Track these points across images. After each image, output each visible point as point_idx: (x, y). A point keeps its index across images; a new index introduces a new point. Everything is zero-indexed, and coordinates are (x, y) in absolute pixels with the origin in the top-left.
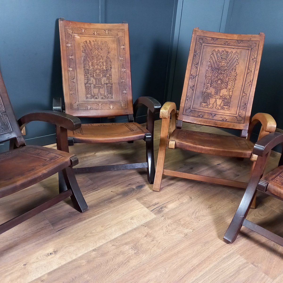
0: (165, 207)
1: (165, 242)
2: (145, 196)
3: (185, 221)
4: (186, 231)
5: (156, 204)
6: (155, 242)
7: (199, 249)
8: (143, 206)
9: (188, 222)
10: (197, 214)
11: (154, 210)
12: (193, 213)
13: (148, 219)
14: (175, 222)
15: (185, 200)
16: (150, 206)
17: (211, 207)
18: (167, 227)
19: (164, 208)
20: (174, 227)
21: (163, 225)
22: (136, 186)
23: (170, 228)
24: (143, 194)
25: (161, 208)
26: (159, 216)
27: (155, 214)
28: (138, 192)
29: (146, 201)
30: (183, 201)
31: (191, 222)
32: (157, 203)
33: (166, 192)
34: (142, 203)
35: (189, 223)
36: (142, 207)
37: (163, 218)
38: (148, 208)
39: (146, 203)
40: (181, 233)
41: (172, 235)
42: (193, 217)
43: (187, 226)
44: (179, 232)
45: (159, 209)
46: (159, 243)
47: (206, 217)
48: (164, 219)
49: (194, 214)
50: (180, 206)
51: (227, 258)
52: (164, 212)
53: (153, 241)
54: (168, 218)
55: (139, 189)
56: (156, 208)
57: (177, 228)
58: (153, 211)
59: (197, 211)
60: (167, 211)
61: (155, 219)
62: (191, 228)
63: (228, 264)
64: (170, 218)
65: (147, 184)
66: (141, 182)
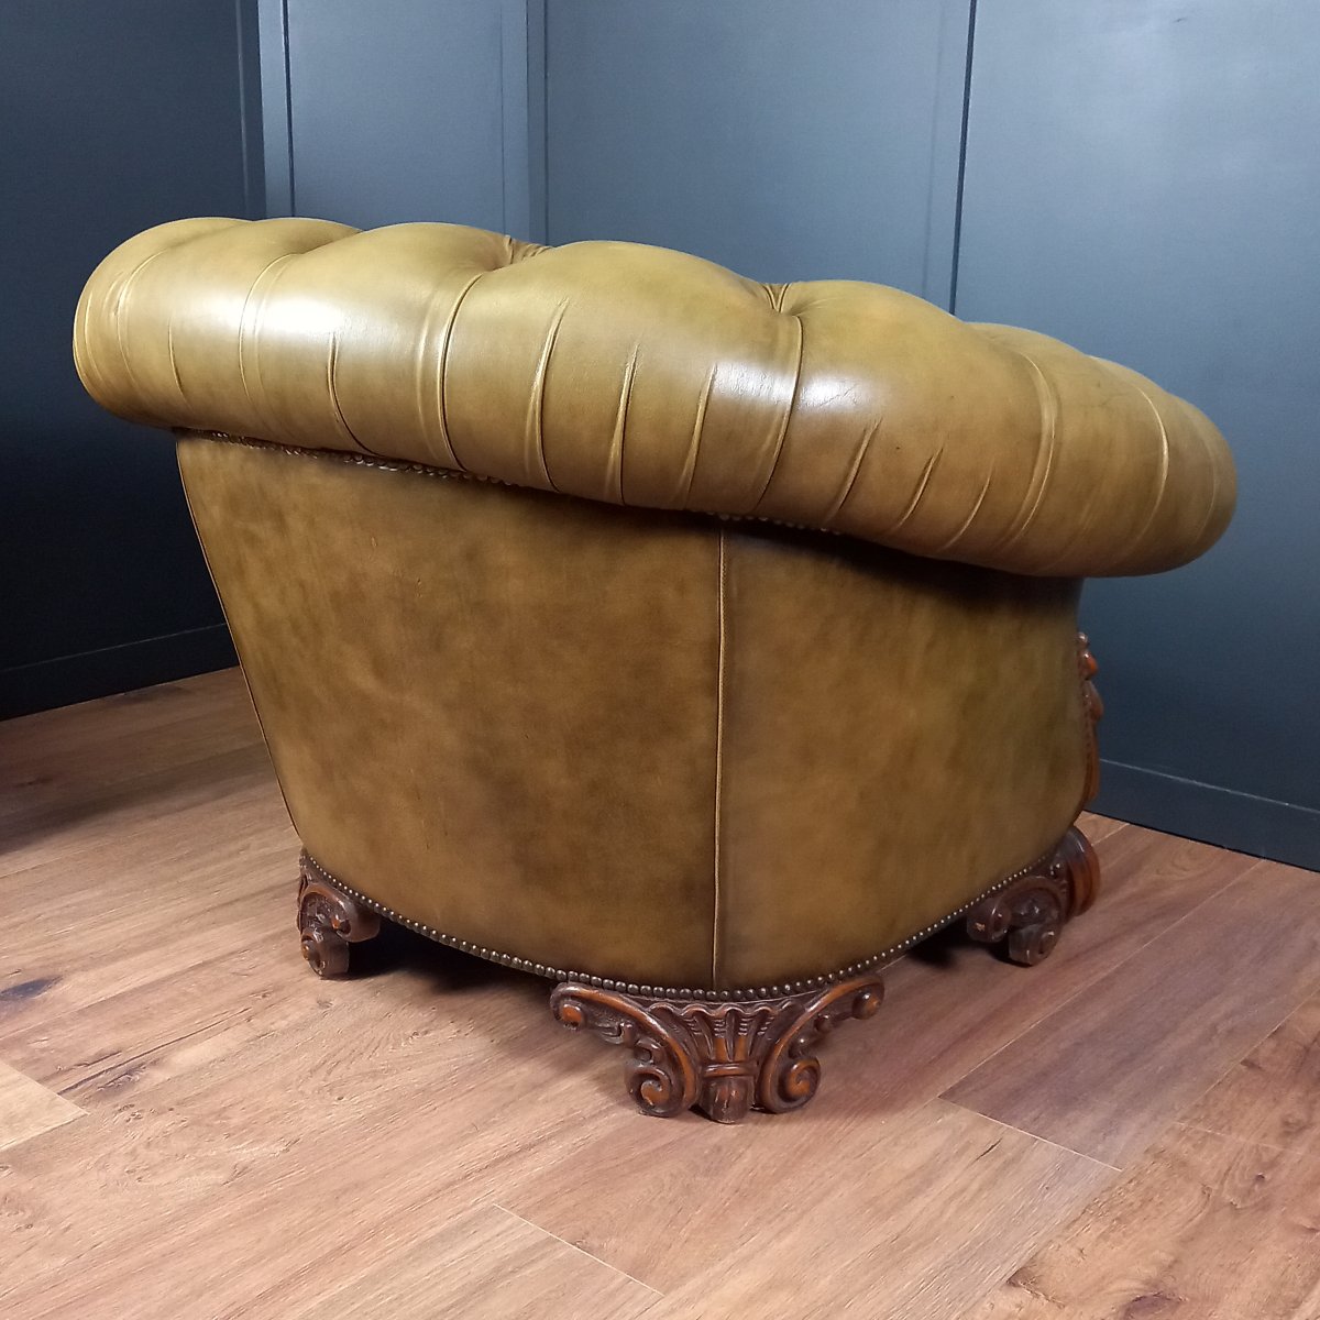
0: (154, 1063)
1: (102, 1220)
2: (42, 1030)
3: (258, 1108)
4: (245, 1153)
5: (100, 1058)
6: (42, 1228)
7: (297, 1222)
8: (17, 1075)
9: (272, 1114)
10: (338, 1071)
11: (79, 1088)
12: (313, 1071)
13: (33, 1132)
14: (196, 1122)
15: (285, 1018)
16: (60, 1073)
17: (426, 1032)
18: (142, 1151)
19: (147, 1071)
20: (178, 1144)
21: (117, 1146)
22: (3, 988)
23: (156, 1155)
24: (34, 1019)
25: (129, 1072)
26: (106, 1107)
27: (82, 1104)
28: (6, 1013)
29: (43, 1050)
30: (273, 1024)
31: (291, 1109)
32: (109, 1050)
33: (185, 994)
34: (14, 1064)
35: (273, 1118)
36: (15, 1082)
37: (126, 1114)
38: (43, 1080)
39: (39, 1059)
40: (217, 1167)
41: (156, 1182)
42: (308, 1089)
43: (261, 1134)
44: (202, 1165)
45: (117, 1076)
46: (68, 1228)
47: (384, 1077)
48: (128, 1121)
49: (322, 1073)
50: (246, 1049)
51: (442, 1237)
52: (141, 1085)
53: (29, 1226)
54: (159, 1113)
55: (15, 1000)
56: (100, 1074)
57: (193, 1149)
58: (73, 1091)
59: (338, 1057)
60: (161, 1080)
61: (77, 1123)
62: (280, 1136)
63: (444, 1261)
64: (171, 1109)
65: (76, 970)
66: (41, 967)
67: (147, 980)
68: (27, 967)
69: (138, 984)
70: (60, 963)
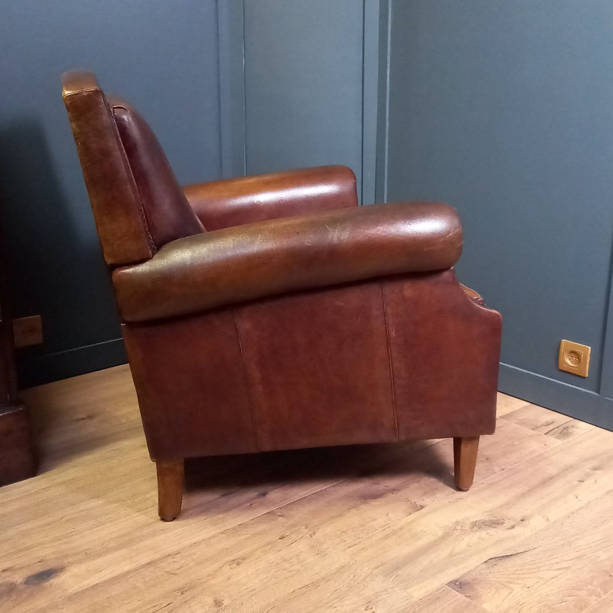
22: (29, 574)
24: (41, 602)
28: (25, 595)
33: (135, 587)
55: (34, 584)
65: (75, 562)
66: (55, 559)
67: (114, 574)
68: (47, 558)
69: (108, 577)
70: (66, 556)
